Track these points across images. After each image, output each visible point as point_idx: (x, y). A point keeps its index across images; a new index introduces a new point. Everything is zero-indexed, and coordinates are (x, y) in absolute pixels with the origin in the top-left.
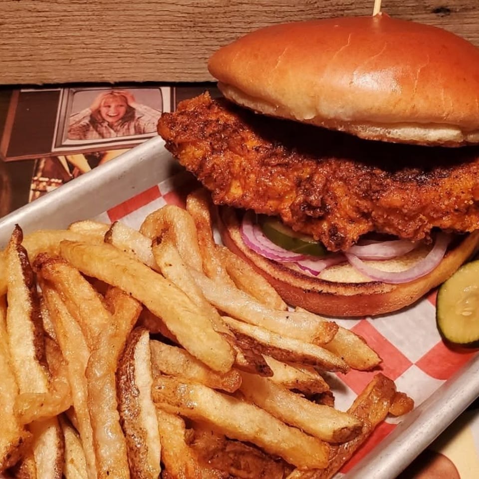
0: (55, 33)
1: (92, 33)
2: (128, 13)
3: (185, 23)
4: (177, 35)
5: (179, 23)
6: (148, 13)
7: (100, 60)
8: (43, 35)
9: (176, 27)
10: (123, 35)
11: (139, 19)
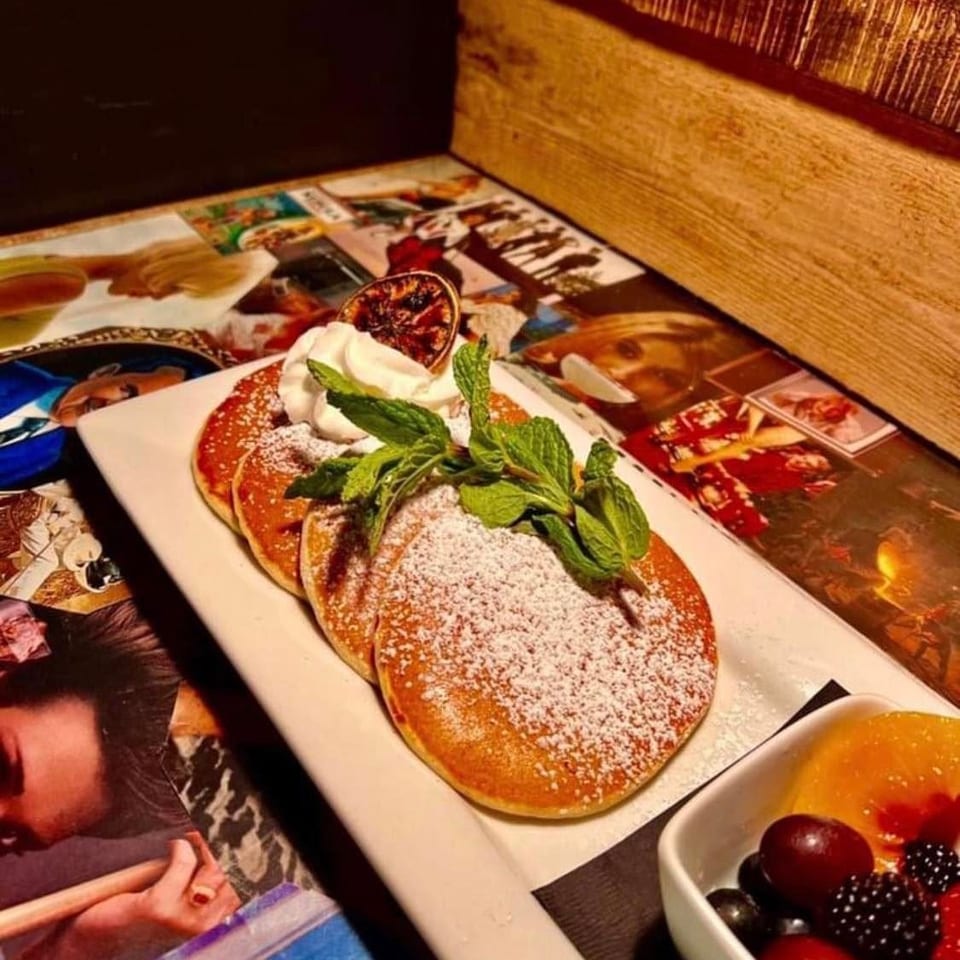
0: (830, 313)
1: (860, 330)
2: (903, 329)
3: (946, 369)
4: (932, 376)
5: (941, 365)
6: (920, 339)
7: (851, 360)
8: (820, 307)
9: (937, 369)
10: (886, 348)
11: (909, 340)
